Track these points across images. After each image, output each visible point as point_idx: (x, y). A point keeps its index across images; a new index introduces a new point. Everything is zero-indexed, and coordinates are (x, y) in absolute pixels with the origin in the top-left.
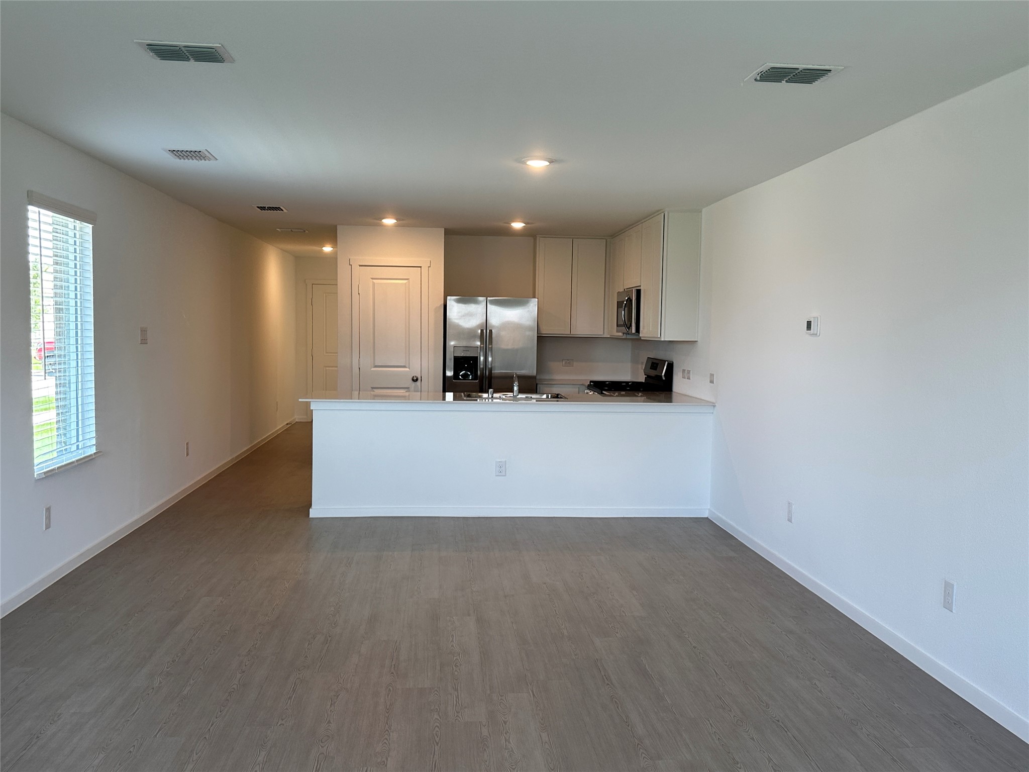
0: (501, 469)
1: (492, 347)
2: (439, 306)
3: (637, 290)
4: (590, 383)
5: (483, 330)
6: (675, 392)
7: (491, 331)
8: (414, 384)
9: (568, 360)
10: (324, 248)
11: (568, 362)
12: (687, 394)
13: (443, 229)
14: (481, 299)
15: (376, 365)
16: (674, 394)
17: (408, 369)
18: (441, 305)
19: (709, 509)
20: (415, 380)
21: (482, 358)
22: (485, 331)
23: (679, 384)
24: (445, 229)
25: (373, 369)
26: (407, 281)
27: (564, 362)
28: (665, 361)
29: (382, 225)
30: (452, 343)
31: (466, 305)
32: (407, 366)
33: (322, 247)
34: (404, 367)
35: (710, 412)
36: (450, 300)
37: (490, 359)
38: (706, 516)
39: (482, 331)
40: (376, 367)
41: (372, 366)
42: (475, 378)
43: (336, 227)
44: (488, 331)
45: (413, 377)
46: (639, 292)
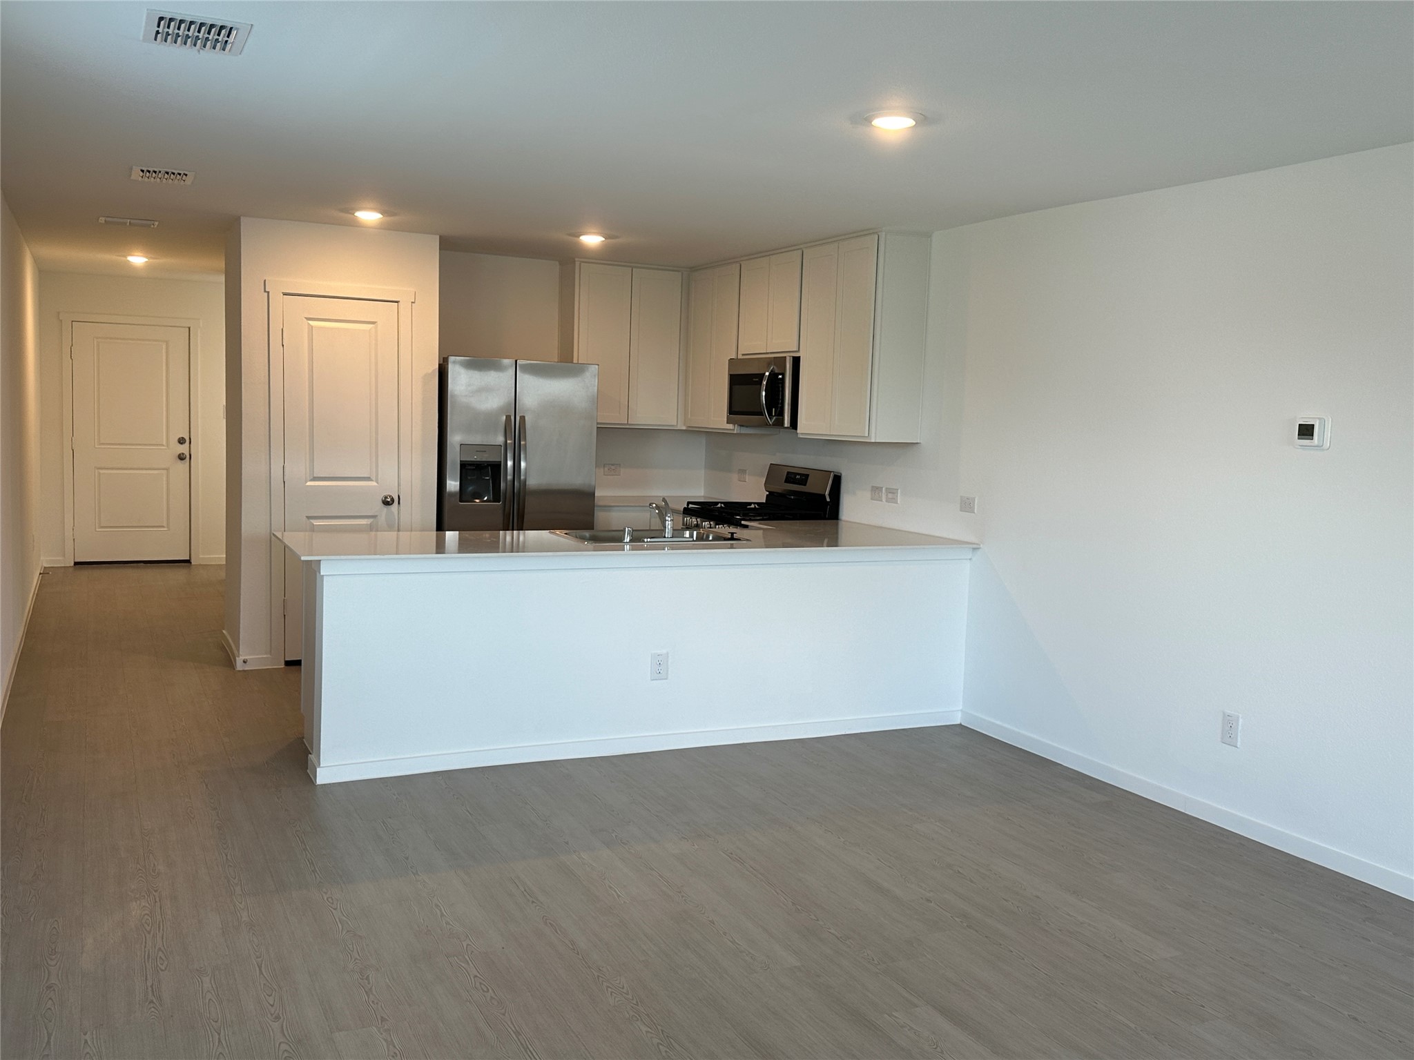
0: (660, 668)
1: (526, 444)
2: (430, 371)
3: (793, 357)
4: (688, 505)
5: (510, 416)
6: (844, 521)
7: (523, 418)
8: (385, 509)
9: (613, 465)
10: (131, 259)
11: (613, 467)
12: (884, 525)
13: (438, 237)
14: (506, 362)
15: (315, 475)
16: (842, 525)
17: (374, 483)
18: (434, 370)
19: (961, 710)
20: (387, 502)
21: (510, 463)
22: (513, 418)
23: (853, 507)
24: (440, 237)
25: (309, 483)
26: (371, 326)
27: (606, 469)
28: (831, 472)
29: (355, 224)
30: (455, 439)
31: (482, 373)
32: (374, 479)
33: (125, 257)
34: (368, 479)
35: (966, 558)
36: (454, 362)
37: (523, 464)
38: (959, 723)
39: (508, 417)
40: (315, 479)
41: (308, 479)
42: (496, 498)
43: (238, 220)
44: (518, 418)
45: (386, 498)
46: (796, 361)
